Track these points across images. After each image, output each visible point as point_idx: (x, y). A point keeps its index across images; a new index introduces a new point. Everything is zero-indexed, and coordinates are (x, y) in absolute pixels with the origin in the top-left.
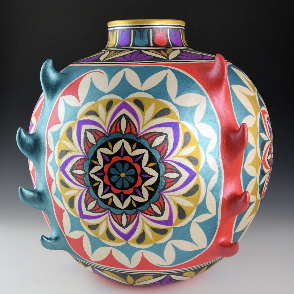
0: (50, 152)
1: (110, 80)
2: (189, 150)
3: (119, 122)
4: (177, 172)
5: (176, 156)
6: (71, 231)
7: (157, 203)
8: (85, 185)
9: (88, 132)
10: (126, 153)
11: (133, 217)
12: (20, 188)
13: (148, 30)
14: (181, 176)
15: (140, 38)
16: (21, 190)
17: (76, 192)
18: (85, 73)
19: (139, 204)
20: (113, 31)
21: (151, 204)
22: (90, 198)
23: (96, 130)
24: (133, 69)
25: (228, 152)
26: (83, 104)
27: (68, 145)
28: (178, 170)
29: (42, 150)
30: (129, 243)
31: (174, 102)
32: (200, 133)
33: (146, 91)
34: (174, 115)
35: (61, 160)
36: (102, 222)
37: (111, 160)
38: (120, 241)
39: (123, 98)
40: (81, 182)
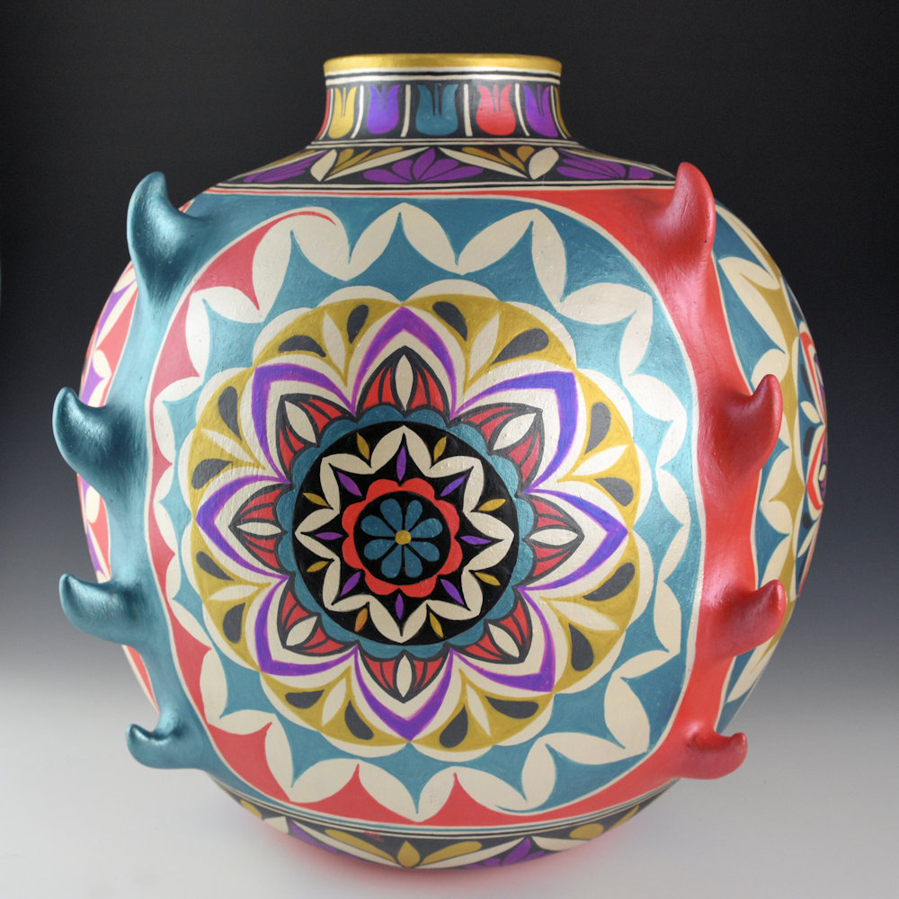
0: (161, 464)
1: (353, 239)
2: (605, 460)
3: (389, 372)
4: (571, 525)
5: (568, 478)
6: (228, 710)
7: (509, 623)
8: (281, 569)
9: (290, 404)
10: (413, 470)
11: (432, 666)
12: (63, 578)
13: (457, 85)
14: (581, 538)
15: (432, 112)
16: (67, 584)
17: (249, 591)
18: (268, 217)
19: (452, 627)
20: (345, 89)
21: (490, 625)
22: (295, 610)
23: (315, 397)
24: (424, 206)
25: (718, 462)
26: (272, 315)
27: (224, 443)
28: (572, 520)
29: (135, 460)
30: (416, 746)
31: (559, 311)
32: (637, 405)
33: (470, 277)
34: (559, 349)
35: (200, 490)
36: (331, 685)
37: (364, 490)
38: (388, 741)
39: (402, 297)
40: (267, 561)
